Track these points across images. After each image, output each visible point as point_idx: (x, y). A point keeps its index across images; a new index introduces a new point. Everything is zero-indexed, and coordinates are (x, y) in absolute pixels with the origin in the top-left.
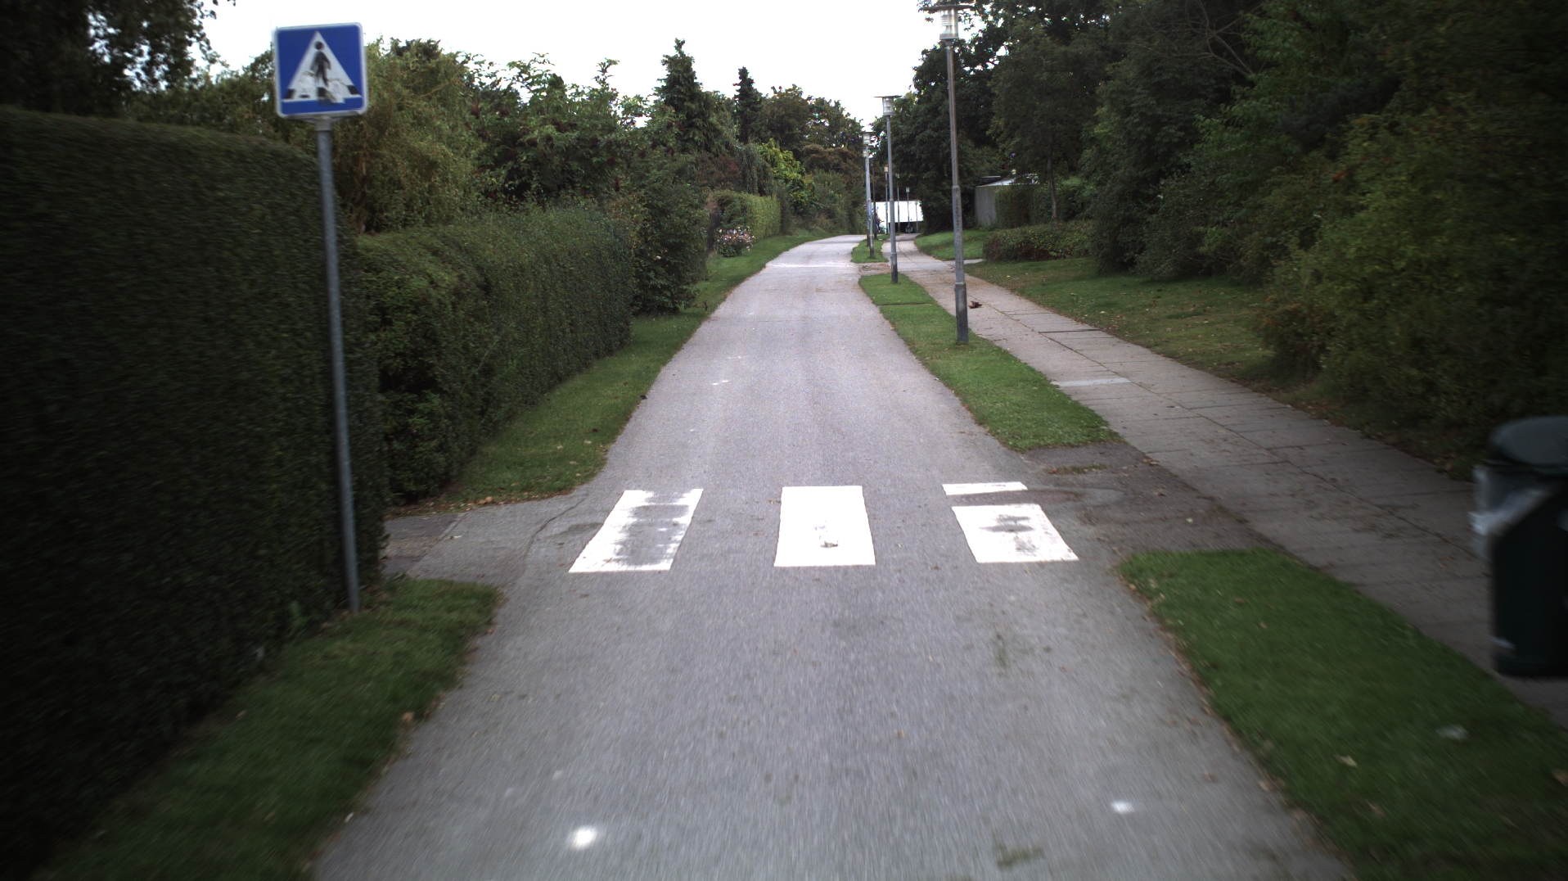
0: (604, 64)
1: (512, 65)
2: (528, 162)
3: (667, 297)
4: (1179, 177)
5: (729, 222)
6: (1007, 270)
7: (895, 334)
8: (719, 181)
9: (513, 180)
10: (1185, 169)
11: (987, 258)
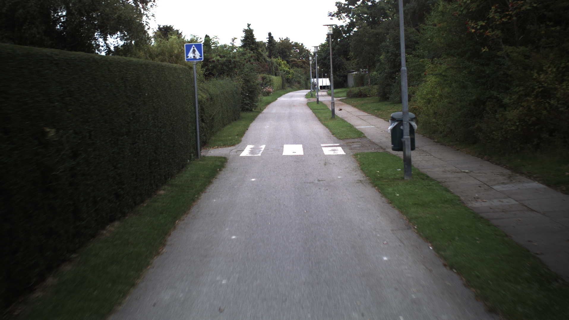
0: (233, 39)
2: (212, 67)
3: (249, 106)
5: (265, 85)
6: (353, 101)
7: (315, 116)
9: (207, 72)
11: (348, 97)
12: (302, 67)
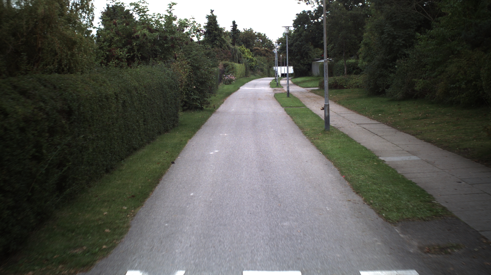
0: (171, 5)
1: (131, 4)
2: (137, 46)
3: (198, 103)
4: (404, 59)
5: (227, 72)
7: (293, 122)
8: (224, 58)
9: (130, 53)
10: (406, 56)
11: (320, 88)
12: (264, 56)
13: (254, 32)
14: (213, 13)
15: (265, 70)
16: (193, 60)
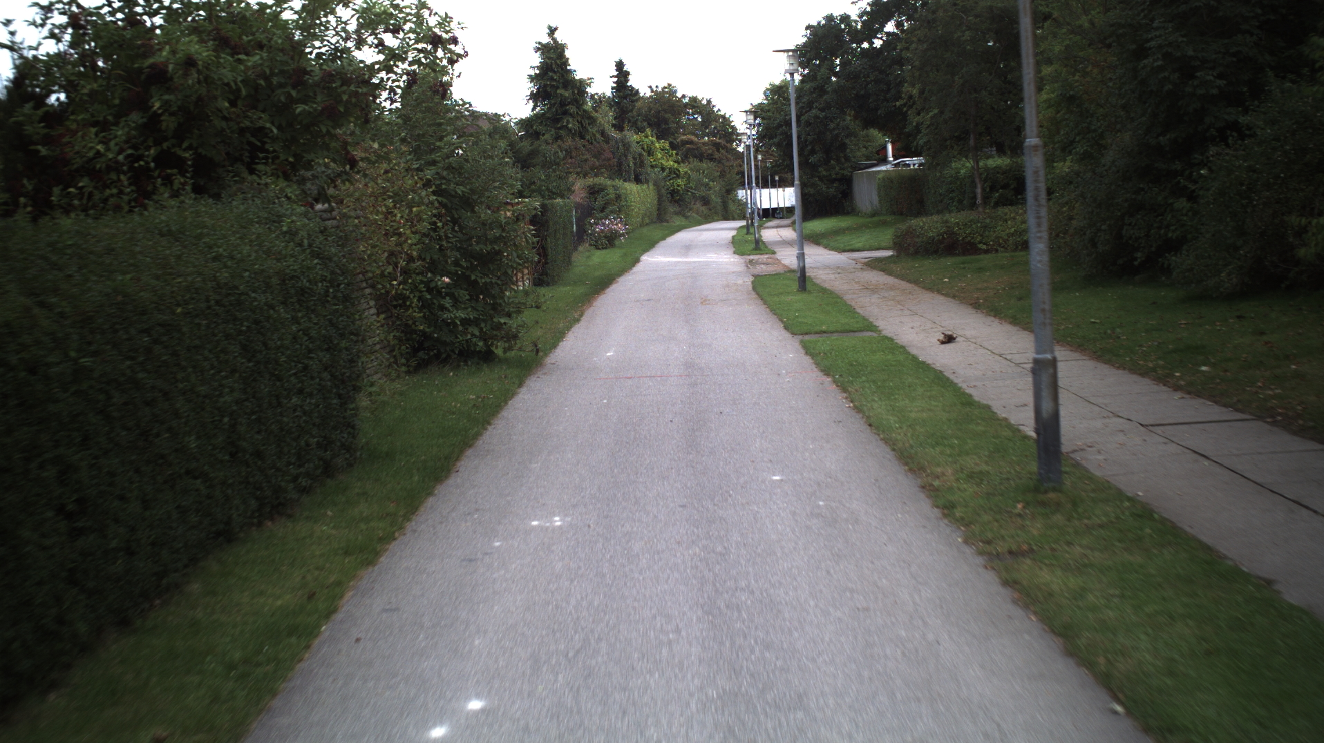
3: (474, 335)
5: (601, 211)
8: (592, 168)
11: (899, 251)
12: (711, 160)
13: (679, 95)
14: (557, 35)
15: (715, 199)
16: (445, 173)
